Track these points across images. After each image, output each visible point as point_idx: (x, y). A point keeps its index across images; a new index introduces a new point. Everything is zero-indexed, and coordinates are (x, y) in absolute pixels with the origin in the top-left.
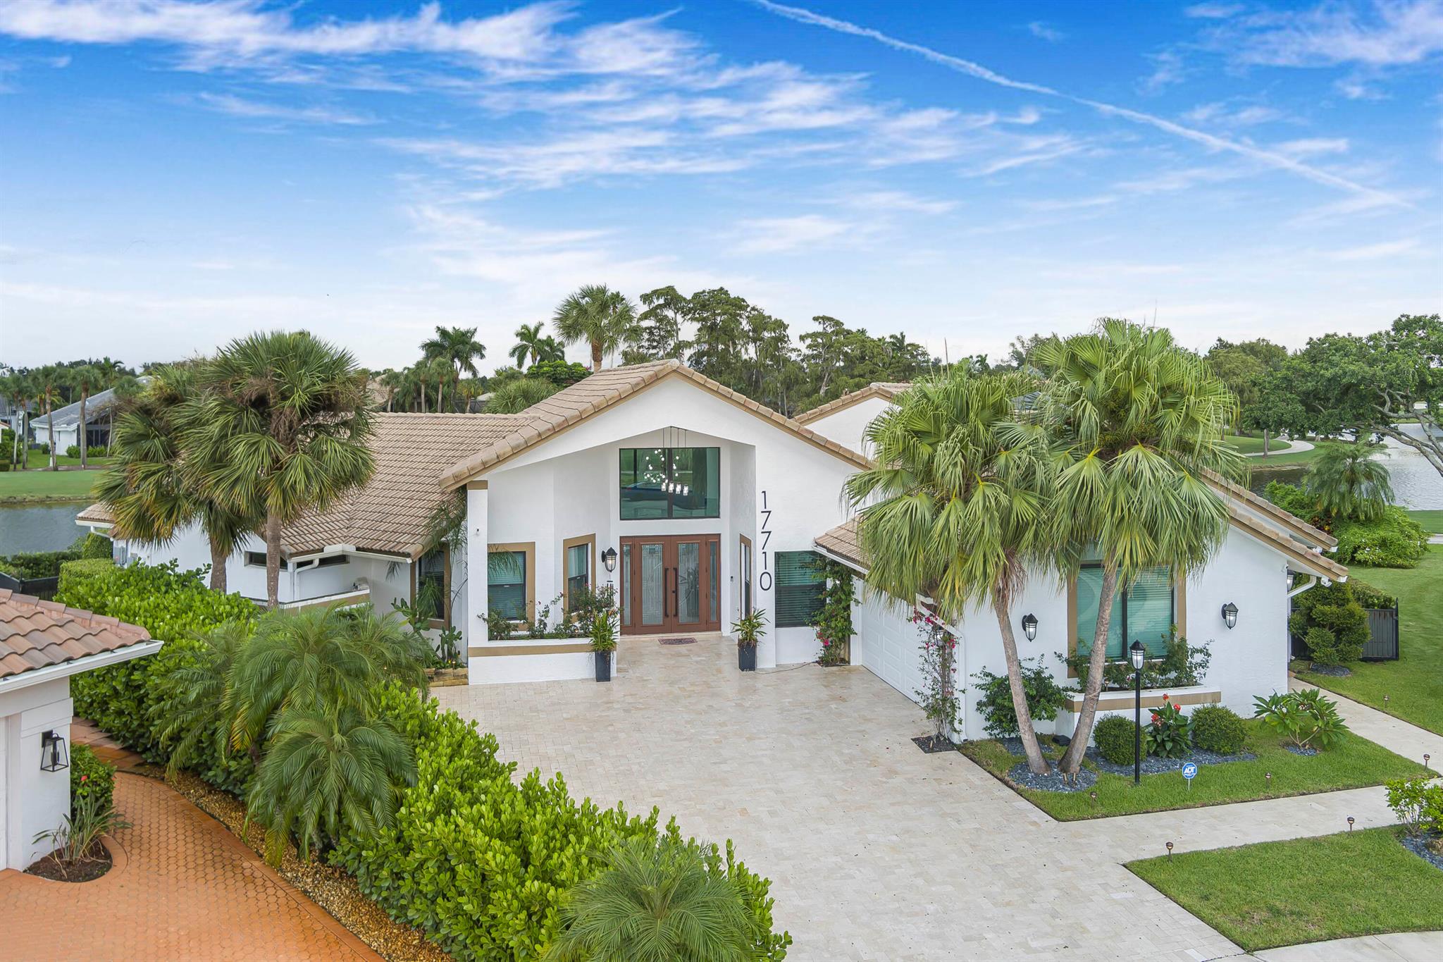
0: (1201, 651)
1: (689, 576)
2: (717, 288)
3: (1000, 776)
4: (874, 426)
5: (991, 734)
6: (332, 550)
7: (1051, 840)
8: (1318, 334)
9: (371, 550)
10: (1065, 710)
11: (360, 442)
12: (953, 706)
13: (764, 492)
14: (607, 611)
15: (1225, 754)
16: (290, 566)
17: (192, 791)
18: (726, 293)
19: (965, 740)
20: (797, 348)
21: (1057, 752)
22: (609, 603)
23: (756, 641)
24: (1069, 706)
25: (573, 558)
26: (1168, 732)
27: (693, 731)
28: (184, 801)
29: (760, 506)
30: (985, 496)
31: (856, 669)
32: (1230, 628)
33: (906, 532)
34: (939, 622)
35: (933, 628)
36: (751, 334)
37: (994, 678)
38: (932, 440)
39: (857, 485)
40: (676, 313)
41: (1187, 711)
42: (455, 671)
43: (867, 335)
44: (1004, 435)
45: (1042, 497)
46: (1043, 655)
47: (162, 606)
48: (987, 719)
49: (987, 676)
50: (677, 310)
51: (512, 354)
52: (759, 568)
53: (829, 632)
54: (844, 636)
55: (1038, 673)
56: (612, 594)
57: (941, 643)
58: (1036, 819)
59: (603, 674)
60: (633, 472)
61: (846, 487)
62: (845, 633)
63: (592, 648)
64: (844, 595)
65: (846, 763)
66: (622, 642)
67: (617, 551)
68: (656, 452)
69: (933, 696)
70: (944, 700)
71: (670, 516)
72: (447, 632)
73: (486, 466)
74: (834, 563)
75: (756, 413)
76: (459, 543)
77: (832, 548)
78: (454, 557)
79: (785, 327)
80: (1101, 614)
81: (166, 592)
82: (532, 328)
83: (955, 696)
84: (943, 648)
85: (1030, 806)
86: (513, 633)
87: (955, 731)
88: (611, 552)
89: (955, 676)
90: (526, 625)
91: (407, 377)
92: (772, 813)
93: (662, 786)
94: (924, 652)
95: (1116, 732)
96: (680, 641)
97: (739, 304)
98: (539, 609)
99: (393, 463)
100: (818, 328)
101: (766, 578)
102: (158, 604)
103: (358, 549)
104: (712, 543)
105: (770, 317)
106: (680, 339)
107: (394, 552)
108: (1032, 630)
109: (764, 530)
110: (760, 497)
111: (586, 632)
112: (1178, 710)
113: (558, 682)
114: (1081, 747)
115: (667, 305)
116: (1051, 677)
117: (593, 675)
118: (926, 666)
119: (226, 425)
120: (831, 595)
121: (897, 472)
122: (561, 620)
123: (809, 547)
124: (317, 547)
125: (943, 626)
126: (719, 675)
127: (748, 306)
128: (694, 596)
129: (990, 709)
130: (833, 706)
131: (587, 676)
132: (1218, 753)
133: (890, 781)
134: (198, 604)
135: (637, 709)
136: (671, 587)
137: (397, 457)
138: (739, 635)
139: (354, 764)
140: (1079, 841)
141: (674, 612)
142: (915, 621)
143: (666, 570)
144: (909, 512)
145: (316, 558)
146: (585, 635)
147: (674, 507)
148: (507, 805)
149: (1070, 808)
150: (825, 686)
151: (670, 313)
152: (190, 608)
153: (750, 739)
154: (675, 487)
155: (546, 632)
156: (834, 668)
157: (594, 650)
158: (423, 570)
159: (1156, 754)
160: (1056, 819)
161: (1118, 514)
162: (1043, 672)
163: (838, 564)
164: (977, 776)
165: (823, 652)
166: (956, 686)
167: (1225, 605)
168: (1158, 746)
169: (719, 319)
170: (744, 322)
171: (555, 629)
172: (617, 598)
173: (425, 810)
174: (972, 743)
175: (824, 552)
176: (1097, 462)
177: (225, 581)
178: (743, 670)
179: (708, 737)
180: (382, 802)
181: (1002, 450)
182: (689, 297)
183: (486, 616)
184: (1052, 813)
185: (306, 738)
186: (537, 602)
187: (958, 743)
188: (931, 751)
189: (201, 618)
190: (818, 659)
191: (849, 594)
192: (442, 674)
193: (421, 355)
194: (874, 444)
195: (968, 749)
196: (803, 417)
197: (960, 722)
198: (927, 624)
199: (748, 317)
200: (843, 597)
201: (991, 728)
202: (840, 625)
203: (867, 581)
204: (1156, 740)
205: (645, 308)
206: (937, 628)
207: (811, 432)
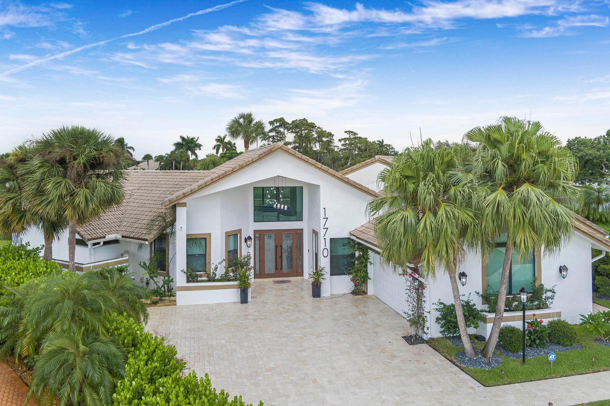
0: (550, 291)
1: (288, 249)
2: (302, 118)
3: (450, 359)
4: (383, 173)
5: (443, 335)
6: (109, 237)
7: (482, 399)
8: (572, 137)
9: (129, 237)
10: (482, 322)
11: (118, 183)
12: (424, 320)
13: (325, 208)
14: (246, 268)
15: (566, 346)
16: (89, 246)
17: (20, 368)
18: (307, 121)
19: (430, 338)
20: (338, 145)
21: (480, 346)
22: (247, 264)
23: (321, 283)
24: (485, 320)
25: (232, 241)
26: (537, 334)
27: (288, 332)
28: (14, 375)
29: (322, 216)
30: (446, 211)
31: (370, 297)
32: (564, 278)
33: (402, 230)
34: (417, 276)
35: (413, 279)
36: (317, 139)
37: (445, 305)
38: (414, 181)
39: (375, 205)
40: (284, 130)
41: (545, 322)
42: (170, 298)
43: (368, 140)
44: (453, 178)
45: (475, 211)
46: (470, 293)
47: (13, 268)
48: (442, 327)
49: (441, 304)
50: (285, 128)
51: (214, 148)
52: (322, 246)
53: (357, 278)
54: (364, 280)
55: (468, 303)
56: (249, 259)
57: (417, 287)
58: (472, 385)
59: (244, 300)
60: (262, 200)
61: (368, 206)
62: (365, 279)
63: (239, 287)
64: (364, 259)
65: (368, 351)
66: (255, 282)
67: (252, 237)
68: (272, 189)
69: (413, 315)
70: (419, 317)
71: (278, 220)
72: (166, 278)
73: (185, 196)
74: (359, 244)
75: (320, 169)
76: (173, 233)
77: (358, 236)
78: (171, 240)
79: (333, 136)
80: (504, 273)
81: (19, 259)
82: (222, 137)
83: (425, 315)
84: (418, 289)
85: (468, 377)
86: (199, 279)
87: (425, 333)
88: (249, 238)
89: (424, 305)
90: (206, 275)
91: (167, 158)
92: (330, 382)
93: (271, 365)
94: (407, 291)
95: (510, 335)
96: (283, 282)
97: (312, 126)
98: (213, 267)
99: (144, 194)
100: (347, 136)
101: (325, 251)
102: (11, 266)
103: (123, 237)
104: (299, 233)
105: (326, 131)
106: (286, 141)
107: (140, 238)
108: (464, 280)
109: (324, 227)
110: (322, 211)
111: (236, 279)
112: (541, 322)
113: (221, 304)
114: (493, 344)
115: (280, 126)
116: (474, 305)
117: (239, 300)
118: (409, 299)
119: (44, 173)
120: (358, 260)
121: (396, 198)
122: (224, 271)
123: (346, 235)
124: (102, 236)
125: (418, 278)
126: (303, 300)
127: (316, 126)
128: (290, 259)
129: (443, 321)
130: (360, 318)
131: (235, 301)
132: (563, 345)
133: (392, 362)
134: (31, 266)
135: (260, 319)
136: (279, 255)
137: (146, 191)
138: (312, 280)
139: (90, 367)
140: (497, 399)
141: (280, 267)
142: (403, 275)
143: (276, 247)
144: (404, 219)
145: (102, 241)
146: (235, 280)
147: (281, 215)
148: (174, 395)
149: (491, 379)
150: (356, 306)
151: (282, 130)
152: (27, 269)
153: (318, 337)
154: (281, 206)
155: (216, 278)
156: (360, 296)
157: (240, 288)
158: (156, 247)
159: (531, 346)
160: (483, 385)
161: (517, 220)
162: (470, 302)
163: (361, 244)
164: (438, 359)
165: (354, 288)
166: (425, 309)
167: (561, 267)
168: (531, 342)
169: (303, 132)
170: (314, 133)
171: (221, 277)
172: (252, 261)
173: (126, 397)
174: (433, 339)
175: (354, 238)
176: (504, 193)
177: (51, 253)
178: (314, 298)
179: (296, 336)
180: (105, 388)
181: (452, 186)
182: (290, 122)
183: (186, 271)
184: (481, 382)
185: (62, 350)
186: (212, 263)
187: (427, 339)
188: (411, 343)
189: (31, 274)
190: (351, 292)
191: (367, 259)
192: (163, 300)
193: (173, 148)
194: (383, 183)
195: (431, 343)
196: (344, 172)
197: (428, 329)
198: (410, 277)
199: (316, 131)
200: (364, 261)
201: (444, 331)
202: (362, 275)
203: (382, 256)
204: (530, 339)
205: (271, 127)
206: (415, 279)
207: (348, 179)
